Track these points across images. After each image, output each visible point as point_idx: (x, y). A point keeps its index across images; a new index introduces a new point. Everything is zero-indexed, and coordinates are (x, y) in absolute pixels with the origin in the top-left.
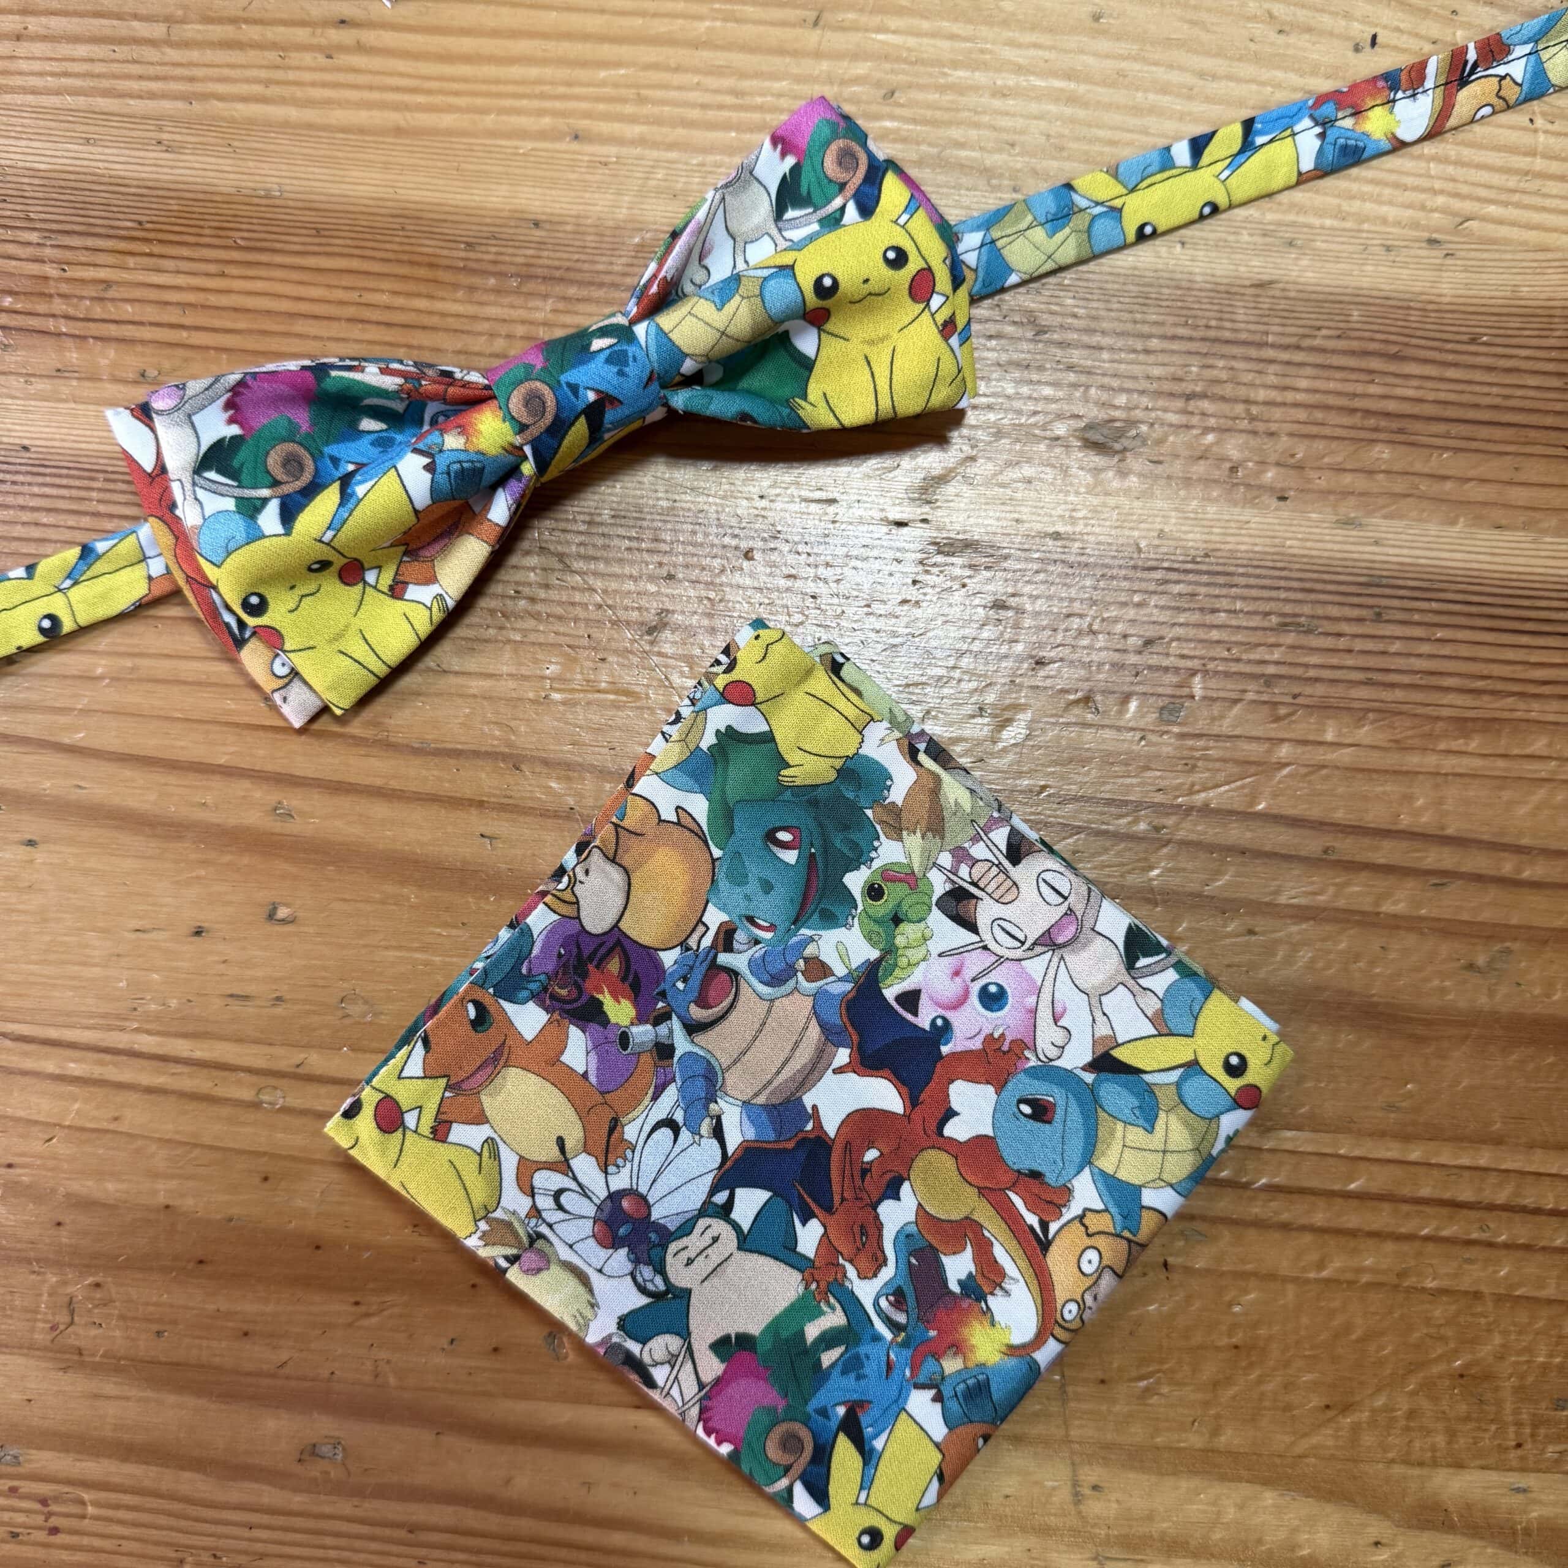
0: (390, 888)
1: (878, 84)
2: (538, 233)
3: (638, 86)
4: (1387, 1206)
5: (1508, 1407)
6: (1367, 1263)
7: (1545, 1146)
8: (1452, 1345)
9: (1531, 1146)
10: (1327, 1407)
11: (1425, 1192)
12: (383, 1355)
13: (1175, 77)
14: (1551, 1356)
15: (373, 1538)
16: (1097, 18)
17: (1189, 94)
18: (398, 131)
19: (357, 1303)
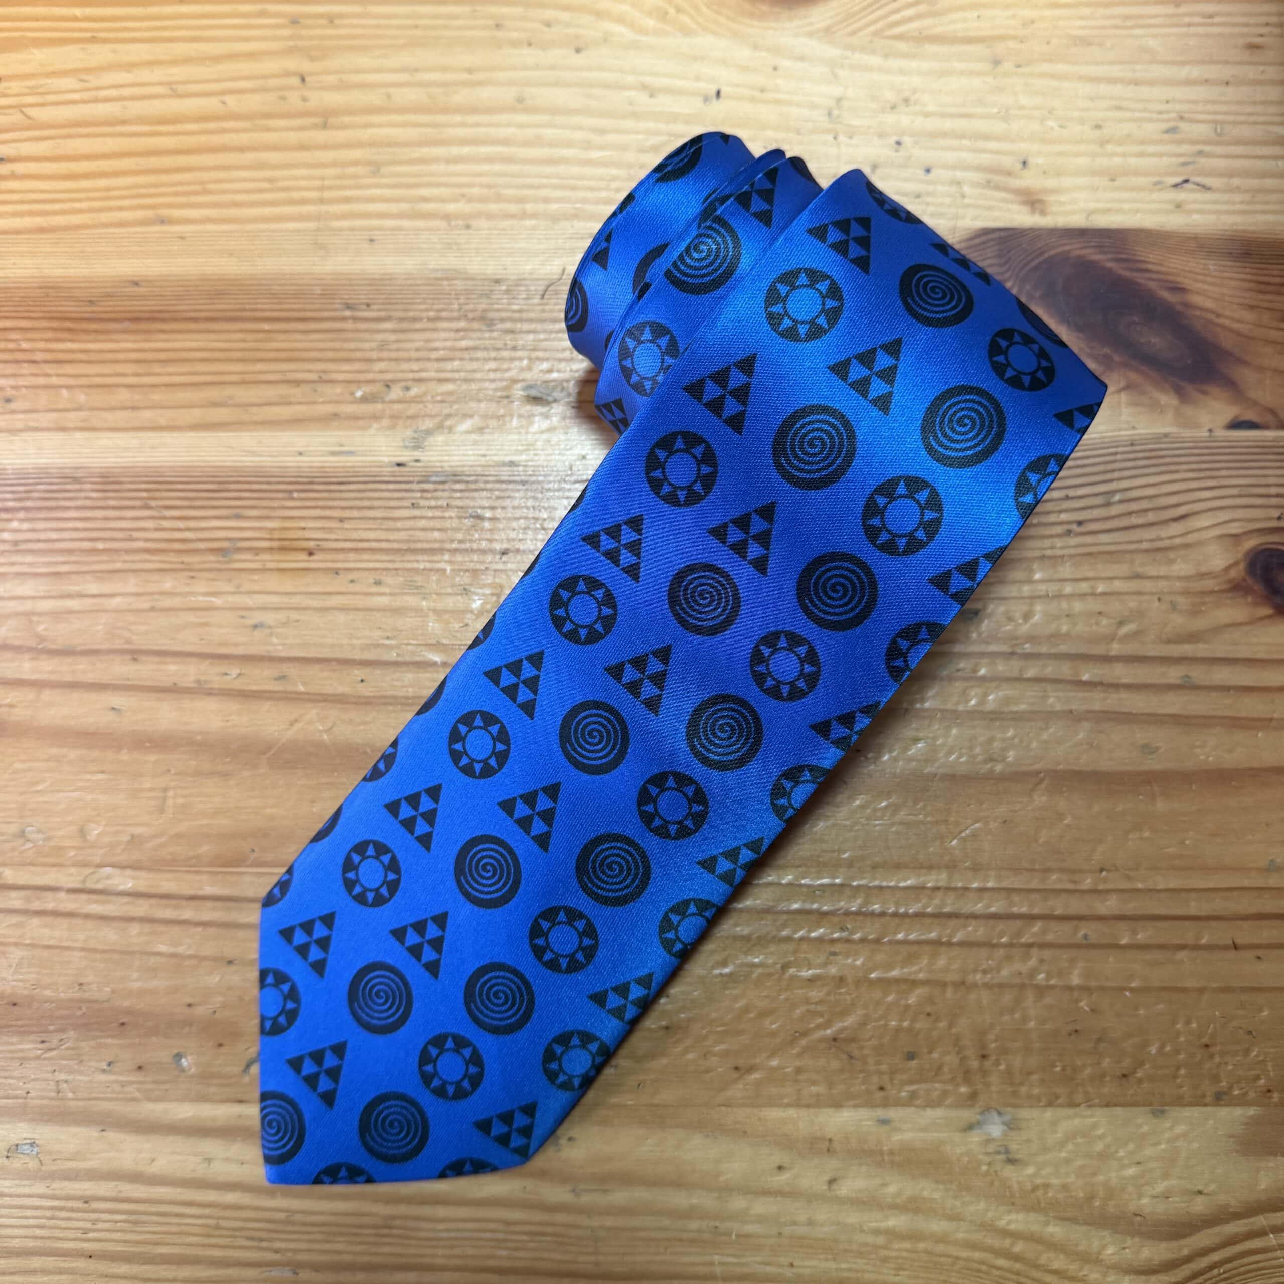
0: (54, 751)
1: (369, 163)
2: (137, 289)
3: (201, 183)
4: (770, 917)
5: (871, 1061)
6: (757, 960)
7: (884, 865)
8: (826, 1016)
9: (874, 867)
10: (737, 1068)
11: (796, 906)
12: (63, 1077)
13: (578, 135)
14: (901, 1020)
15: (62, 1209)
16: (520, 100)
17: (588, 146)
18: (41, 230)
19: (43, 1042)
